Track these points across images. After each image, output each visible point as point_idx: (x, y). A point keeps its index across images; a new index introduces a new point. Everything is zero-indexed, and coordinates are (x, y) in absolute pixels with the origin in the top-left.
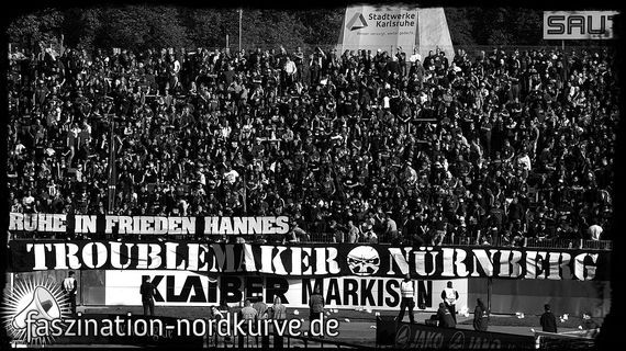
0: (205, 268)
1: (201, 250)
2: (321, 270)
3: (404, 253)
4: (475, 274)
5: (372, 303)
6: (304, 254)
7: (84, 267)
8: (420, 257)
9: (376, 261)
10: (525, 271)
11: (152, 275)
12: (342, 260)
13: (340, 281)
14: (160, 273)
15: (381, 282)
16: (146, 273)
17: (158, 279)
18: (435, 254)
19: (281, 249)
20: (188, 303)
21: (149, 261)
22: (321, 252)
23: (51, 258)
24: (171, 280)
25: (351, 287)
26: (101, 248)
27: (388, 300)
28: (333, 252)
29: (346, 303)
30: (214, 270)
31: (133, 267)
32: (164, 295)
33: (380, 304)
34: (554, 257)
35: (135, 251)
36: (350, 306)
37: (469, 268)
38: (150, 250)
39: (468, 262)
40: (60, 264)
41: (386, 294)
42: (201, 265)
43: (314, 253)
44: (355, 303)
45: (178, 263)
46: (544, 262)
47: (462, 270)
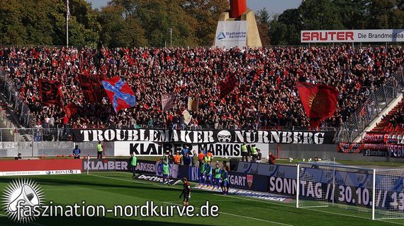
0: (156, 140)
1: (155, 132)
2: (206, 141)
3: (241, 133)
4: (272, 142)
5: (228, 155)
6: (199, 134)
7: (105, 140)
8: (248, 134)
9: (229, 137)
10: (293, 140)
11: (134, 143)
12: (215, 136)
13: (214, 145)
14: (137, 142)
15: (232, 146)
16: (131, 142)
17: (137, 145)
18: (255, 133)
19: (189, 132)
20: (150, 155)
21: (133, 137)
22: (206, 133)
23: (91, 136)
24: (142, 145)
25: (219, 148)
26: (112, 132)
27: (235, 153)
28: (211, 133)
29: (217, 154)
30: (160, 141)
31: (126, 140)
32: (139, 152)
33: (232, 155)
34: (306, 134)
35: (127, 133)
36: (219, 156)
37: (269, 139)
38: (133, 132)
39: (269, 137)
40: (95, 139)
41: (234, 151)
42: (155, 139)
43: (203, 133)
44: (221, 154)
45: (145, 138)
46: (301, 137)
47: (266, 140)
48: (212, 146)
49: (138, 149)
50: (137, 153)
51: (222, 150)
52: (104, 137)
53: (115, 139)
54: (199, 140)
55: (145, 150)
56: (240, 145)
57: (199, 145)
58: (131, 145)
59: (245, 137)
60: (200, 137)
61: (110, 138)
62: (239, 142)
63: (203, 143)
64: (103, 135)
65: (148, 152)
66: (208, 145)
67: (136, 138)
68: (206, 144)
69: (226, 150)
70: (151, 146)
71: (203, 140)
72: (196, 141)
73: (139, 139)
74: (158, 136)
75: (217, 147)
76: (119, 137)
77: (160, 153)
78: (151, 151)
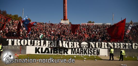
0: (50, 46)
1: (49, 42)
4: (109, 48)
8: (97, 44)
9: (87, 45)
12: (80, 45)
17: (39, 48)
18: (100, 43)
19: (67, 42)
20: (46, 54)
21: (37, 44)
22: (75, 43)
23: (13, 43)
27: (90, 53)
28: (78, 43)
29: (81, 54)
30: (52, 46)
33: (88, 54)
34: (127, 44)
35: (34, 42)
46: (125, 45)
47: (106, 47)
48: (78, 50)
49: (40, 50)
50: (39, 52)
51: (84, 52)
52: (21, 43)
53: (27, 45)
54: (72, 46)
55: (43, 51)
56: (93, 49)
57: (72, 49)
58: (36, 48)
59: (95, 45)
60: (72, 45)
61: (24, 44)
62: (92, 48)
63: (74, 48)
64: (20, 42)
65: (45, 52)
66: (76, 49)
67: (39, 44)
68: (75, 49)
69: (85, 52)
70: (47, 49)
71: (74, 47)
72: (70, 47)
73: (40, 45)
74: (51, 44)
75: (81, 50)
76: (29, 44)
77: (51, 53)
78: (47, 51)
